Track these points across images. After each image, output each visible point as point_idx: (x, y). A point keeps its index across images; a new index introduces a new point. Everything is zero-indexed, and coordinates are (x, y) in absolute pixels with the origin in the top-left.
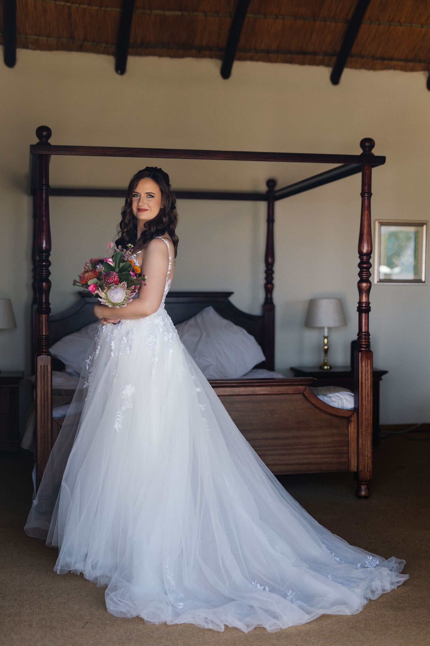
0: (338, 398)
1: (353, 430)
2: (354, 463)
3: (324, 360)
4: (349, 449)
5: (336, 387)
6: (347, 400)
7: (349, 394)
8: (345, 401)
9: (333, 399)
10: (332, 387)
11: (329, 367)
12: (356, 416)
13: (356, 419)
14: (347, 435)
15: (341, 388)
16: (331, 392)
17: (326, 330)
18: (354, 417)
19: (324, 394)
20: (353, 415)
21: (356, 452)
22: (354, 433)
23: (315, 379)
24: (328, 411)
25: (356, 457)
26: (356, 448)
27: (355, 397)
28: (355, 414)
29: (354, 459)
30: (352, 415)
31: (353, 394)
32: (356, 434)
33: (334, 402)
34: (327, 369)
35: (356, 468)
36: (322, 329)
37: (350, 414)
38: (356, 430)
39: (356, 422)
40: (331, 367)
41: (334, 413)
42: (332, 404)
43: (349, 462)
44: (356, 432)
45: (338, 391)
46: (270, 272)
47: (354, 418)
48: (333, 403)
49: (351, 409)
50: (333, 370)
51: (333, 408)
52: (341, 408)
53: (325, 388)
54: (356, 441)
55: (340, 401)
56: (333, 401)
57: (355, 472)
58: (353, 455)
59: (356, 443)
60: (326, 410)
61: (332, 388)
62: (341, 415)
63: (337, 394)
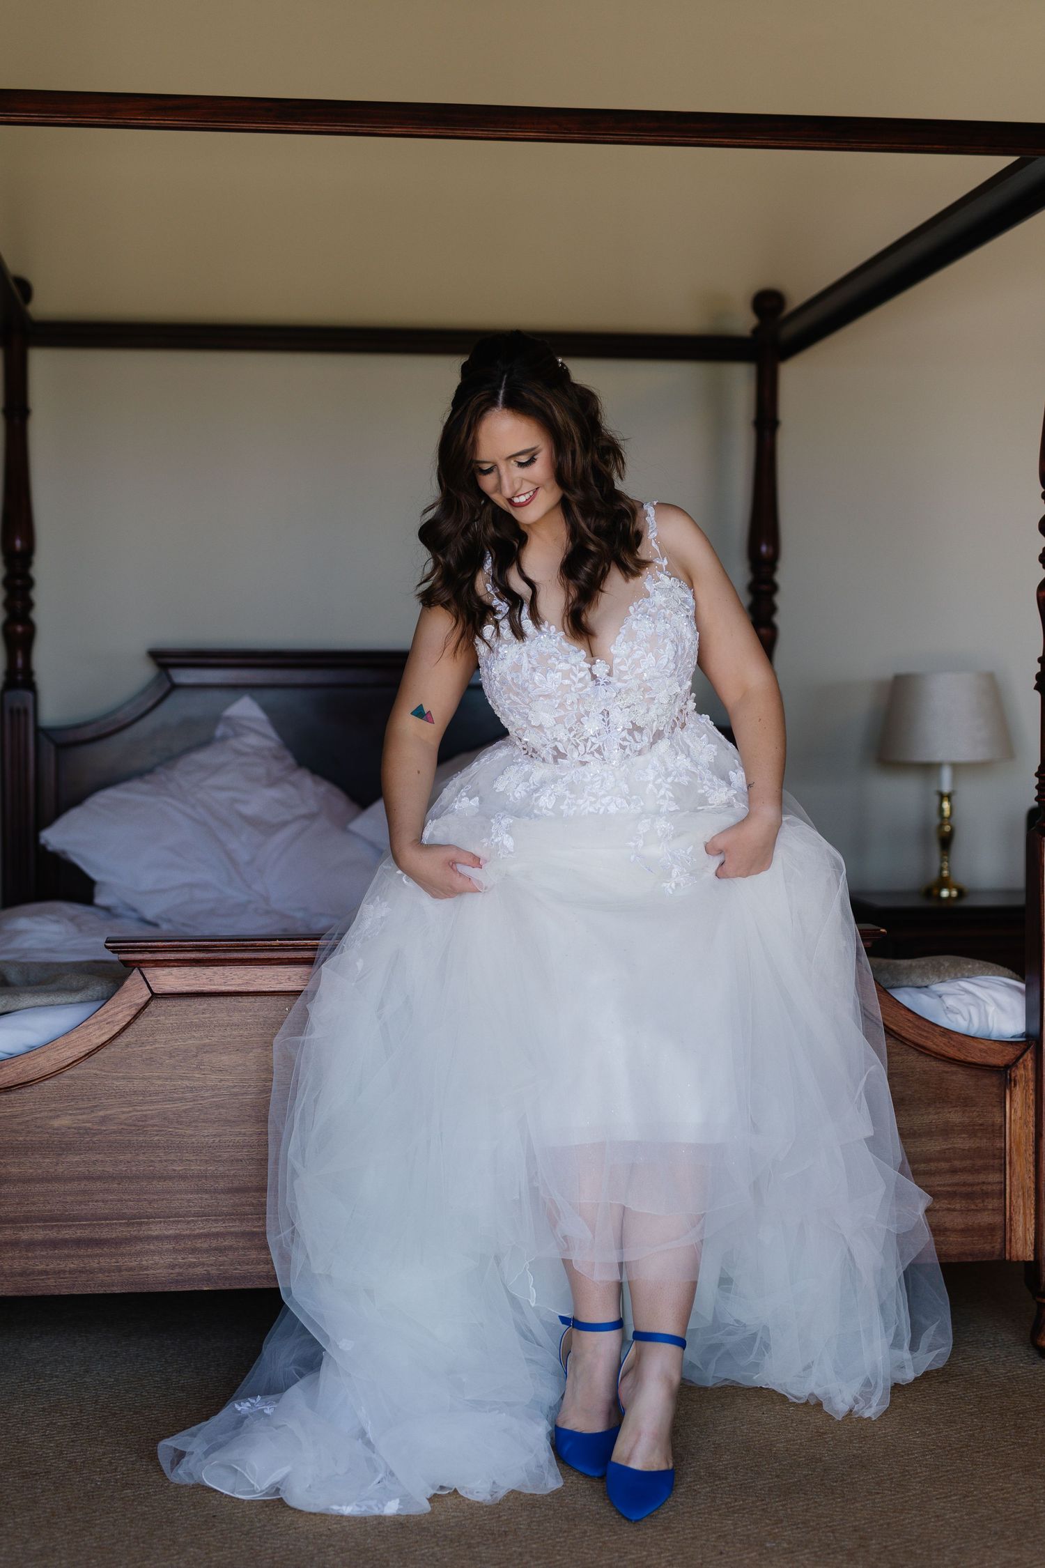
0: (966, 998)
1: (1019, 1114)
2: (1026, 1230)
3: (941, 869)
4: (1008, 1182)
5: (962, 960)
6: (998, 1005)
7: (1009, 986)
8: (991, 1009)
9: (950, 1002)
10: (946, 961)
11: (954, 893)
12: (1030, 1064)
13: (1031, 1075)
14: (999, 1131)
15: (978, 964)
16: (942, 976)
17: (946, 774)
18: (1025, 1068)
19: (920, 983)
20: (1021, 1060)
21: (1032, 1192)
22: (1026, 1123)
23: (883, 930)
24: (929, 1044)
25: (1033, 1212)
26: (1033, 1178)
27: (1027, 993)
28: (1029, 1057)
29: (1024, 1213)
30: (1018, 1059)
31: (1022, 986)
32: (1032, 1129)
33: (952, 1012)
34: (950, 897)
35: (1030, 1248)
36: (929, 769)
37: (1010, 1054)
38: (1032, 1112)
39: (1032, 1085)
40: (961, 893)
41: (951, 1052)
42: (944, 1022)
43: (1004, 1229)
44: (1031, 1119)
45: (969, 976)
46: (764, 588)
47: (1024, 1072)
48: (950, 1015)
49: (1012, 1037)
50: (967, 902)
51: (947, 1032)
52: (977, 1035)
53: (922, 961)
54: (1031, 1150)
55: (973, 1010)
56: (948, 1010)
57: (1027, 1263)
58: (1020, 1201)
59: (1031, 1159)
60: (921, 1041)
61: (947, 964)
62: (976, 1058)
63: (964, 984)
